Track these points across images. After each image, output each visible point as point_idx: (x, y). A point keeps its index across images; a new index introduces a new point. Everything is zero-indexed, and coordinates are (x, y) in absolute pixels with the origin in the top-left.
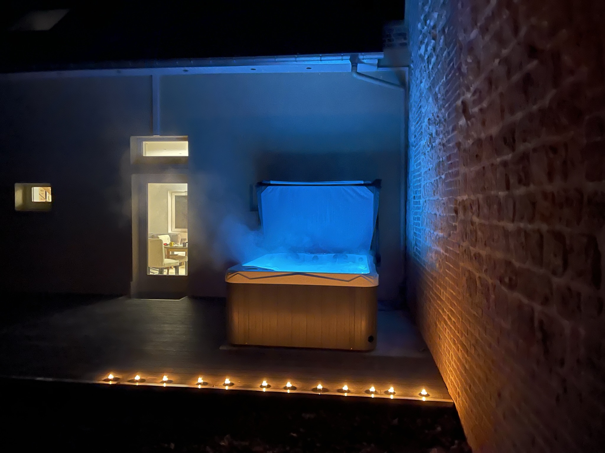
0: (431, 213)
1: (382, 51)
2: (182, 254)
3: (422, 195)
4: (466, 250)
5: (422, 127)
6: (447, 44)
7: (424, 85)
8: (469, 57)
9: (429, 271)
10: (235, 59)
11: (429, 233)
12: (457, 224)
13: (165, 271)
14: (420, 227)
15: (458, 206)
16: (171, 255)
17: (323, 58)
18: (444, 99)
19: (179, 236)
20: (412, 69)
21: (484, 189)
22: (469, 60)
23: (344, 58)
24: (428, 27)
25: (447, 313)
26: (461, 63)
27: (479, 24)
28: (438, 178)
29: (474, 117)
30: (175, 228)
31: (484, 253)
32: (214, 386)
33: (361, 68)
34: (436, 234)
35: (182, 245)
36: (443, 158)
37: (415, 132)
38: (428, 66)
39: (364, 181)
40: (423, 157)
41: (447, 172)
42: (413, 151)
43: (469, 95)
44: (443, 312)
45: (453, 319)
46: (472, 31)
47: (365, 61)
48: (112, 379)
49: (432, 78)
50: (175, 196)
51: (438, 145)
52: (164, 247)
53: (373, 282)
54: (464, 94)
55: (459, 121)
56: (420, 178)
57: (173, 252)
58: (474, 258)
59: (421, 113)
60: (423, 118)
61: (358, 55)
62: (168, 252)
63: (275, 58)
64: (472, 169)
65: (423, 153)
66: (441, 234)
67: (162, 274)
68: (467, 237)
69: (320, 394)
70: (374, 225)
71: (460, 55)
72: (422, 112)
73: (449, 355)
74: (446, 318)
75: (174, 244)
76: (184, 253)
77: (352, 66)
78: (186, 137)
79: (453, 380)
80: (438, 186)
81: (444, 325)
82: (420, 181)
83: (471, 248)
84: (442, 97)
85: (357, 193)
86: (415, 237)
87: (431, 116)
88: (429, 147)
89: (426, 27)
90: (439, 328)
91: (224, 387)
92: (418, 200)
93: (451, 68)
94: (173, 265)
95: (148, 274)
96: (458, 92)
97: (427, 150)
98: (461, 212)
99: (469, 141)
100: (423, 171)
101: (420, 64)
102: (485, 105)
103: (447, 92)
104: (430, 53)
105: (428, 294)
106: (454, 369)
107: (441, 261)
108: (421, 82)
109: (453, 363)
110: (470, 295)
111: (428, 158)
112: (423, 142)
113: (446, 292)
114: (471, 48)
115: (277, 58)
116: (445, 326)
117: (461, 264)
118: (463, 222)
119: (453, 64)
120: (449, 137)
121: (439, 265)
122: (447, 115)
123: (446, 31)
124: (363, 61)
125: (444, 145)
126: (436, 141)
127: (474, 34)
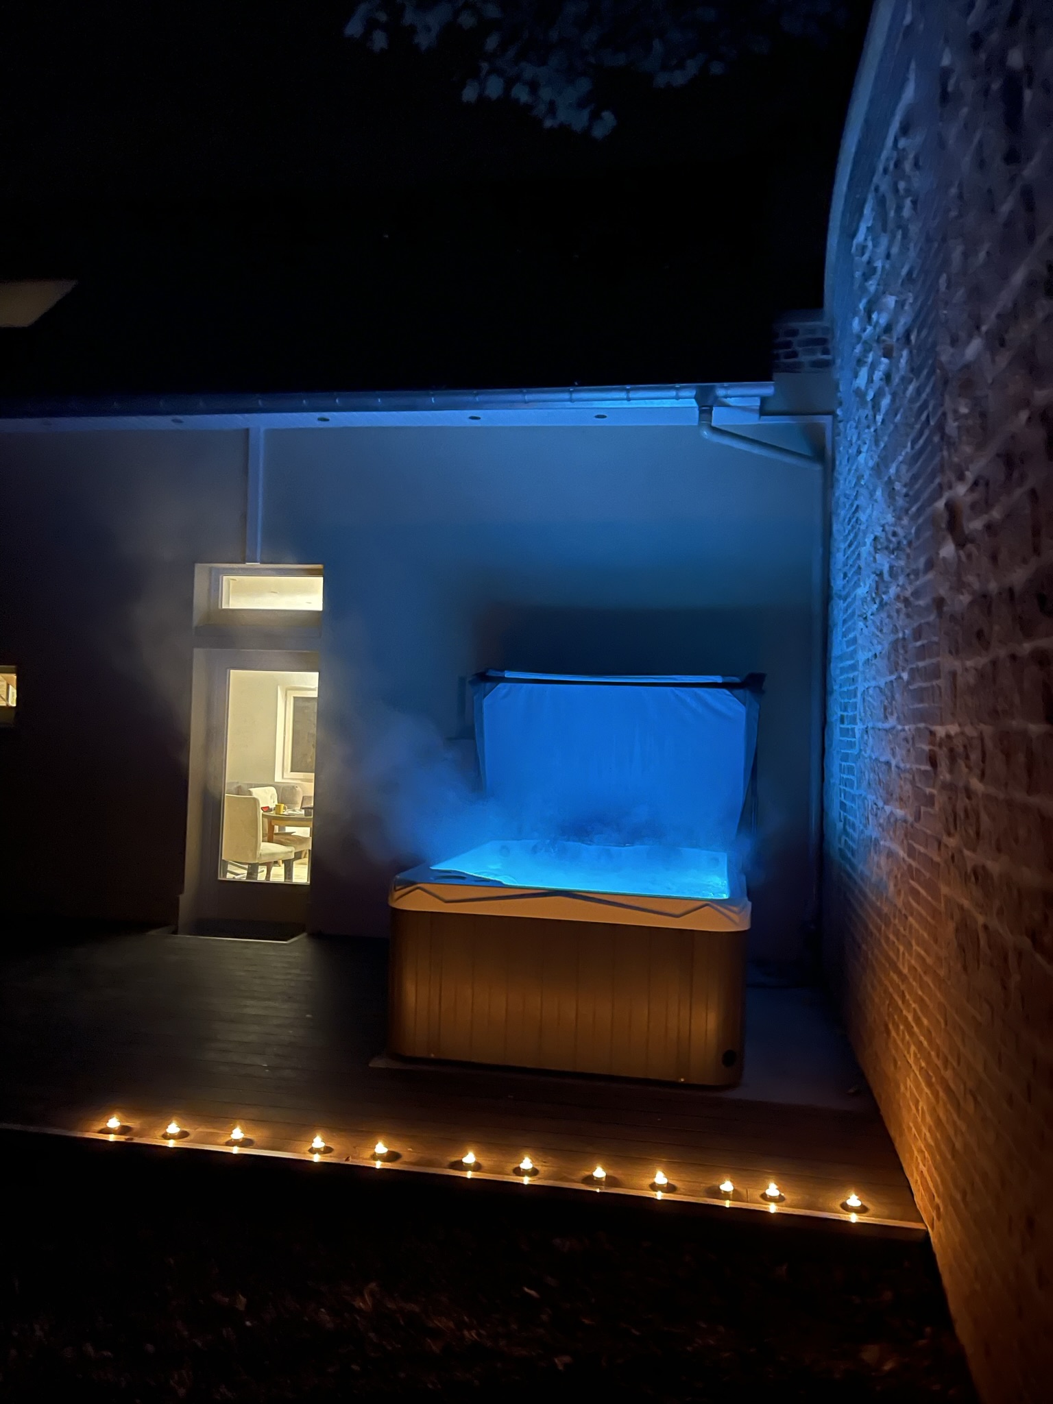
0: (877, 759)
1: (770, 379)
2: (304, 832)
3: (860, 715)
4: (955, 855)
5: (859, 554)
6: (915, 370)
7: (865, 460)
8: (963, 401)
9: (874, 898)
10: (433, 395)
11: (874, 807)
12: (935, 792)
13: (263, 871)
14: (855, 791)
15: (936, 749)
16: (276, 834)
17: (632, 395)
18: (906, 495)
19: (298, 789)
20: (840, 422)
21: (995, 714)
22: (964, 410)
23: (683, 393)
24: (875, 327)
25: (914, 1005)
26: (944, 414)
27: (984, 328)
28: (893, 677)
29: (972, 541)
30: (291, 771)
31: (995, 867)
32: (350, 1158)
33: (719, 417)
34: (890, 811)
35: (303, 812)
36: (904, 633)
37: (845, 564)
38: (875, 417)
39: (723, 675)
40: (861, 624)
41: (914, 666)
42: (839, 610)
43: (961, 489)
44: (903, 1002)
45: (925, 1022)
46: (968, 342)
47: (731, 401)
48: (117, 1129)
49: (882, 445)
50: (294, 698)
51: (893, 600)
52: (263, 815)
53: (738, 921)
54: (950, 487)
55: (939, 549)
56: (856, 673)
57: (281, 828)
58: (973, 879)
59: (859, 523)
60: (861, 534)
61: (713, 387)
62: (271, 828)
63: (524, 394)
64: (969, 663)
65: (859, 616)
66: (900, 813)
67: (253, 879)
68: (958, 826)
69: (598, 1191)
70: (745, 780)
71: (942, 395)
72: (860, 520)
73: (917, 1110)
74: (910, 1018)
75: (285, 808)
76: (308, 829)
77: (701, 412)
78: (320, 566)
79: (926, 1173)
80: (893, 698)
81: (906, 1034)
82: (854, 680)
83: (967, 853)
84: (904, 490)
85: (706, 705)
86: (842, 812)
87: (878, 531)
88: (875, 603)
89: (869, 329)
90: (895, 1041)
91: (373, 1162)
92: (849, 727)
93: (922, 425)
94: (280, 858)
95: (219, 879)
96: (937, 481)
97: (870, 610)
98: (943, 764)
99: (961, 597)
100: (862, 656)
101: (858, 410)
102: (996, 514)
103: (915, 478)
104: (879, 388)
105: (869, 953)
106: (928, 1146)
107: (899, 876)
108: (859, 452)
109: (925, 1130)
110: (965, 968)
111: (873, 629)
112: (861, 591)
113: (910, 955)
114: (967, 382)
115: (528, 393)
116: (907, 1037)
117: (944, 890)
118: (949, 787)
119: (928, 417)
120: (918, 583)
121: (895, 885)
122: (913, 531)
123: (913, 338)
124: (725, 400)
125: (906, 601)
126: (890, 591)
127: (974, 348)
